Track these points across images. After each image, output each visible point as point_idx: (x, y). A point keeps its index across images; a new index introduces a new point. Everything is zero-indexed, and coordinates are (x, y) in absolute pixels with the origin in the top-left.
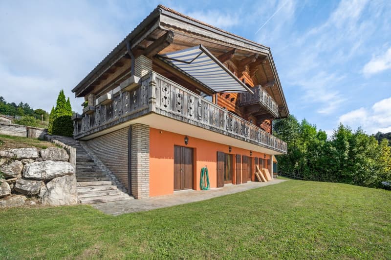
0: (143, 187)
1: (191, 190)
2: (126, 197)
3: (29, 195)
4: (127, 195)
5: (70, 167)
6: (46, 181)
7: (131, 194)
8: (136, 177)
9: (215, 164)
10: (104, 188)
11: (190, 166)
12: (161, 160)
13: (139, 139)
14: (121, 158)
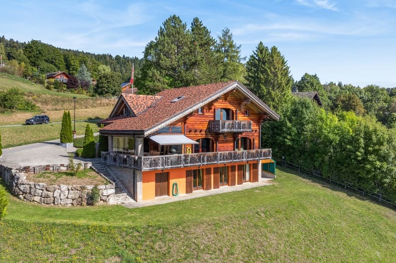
0: (140, 196)
1: (167, 196)
2: (132, 201)
3: (104, 201)
4: (133, 200)
5: (113, 191)
6: (108, 196)
7: (134, 200)
8: (137, 192)
9: (185, 179)
10: (123, 197)
11: (167, 182)
12: (149, 183)
13: (138, 176)
14: (130, 182)
